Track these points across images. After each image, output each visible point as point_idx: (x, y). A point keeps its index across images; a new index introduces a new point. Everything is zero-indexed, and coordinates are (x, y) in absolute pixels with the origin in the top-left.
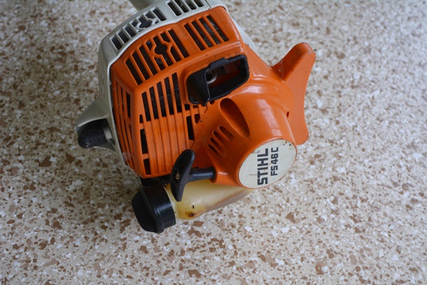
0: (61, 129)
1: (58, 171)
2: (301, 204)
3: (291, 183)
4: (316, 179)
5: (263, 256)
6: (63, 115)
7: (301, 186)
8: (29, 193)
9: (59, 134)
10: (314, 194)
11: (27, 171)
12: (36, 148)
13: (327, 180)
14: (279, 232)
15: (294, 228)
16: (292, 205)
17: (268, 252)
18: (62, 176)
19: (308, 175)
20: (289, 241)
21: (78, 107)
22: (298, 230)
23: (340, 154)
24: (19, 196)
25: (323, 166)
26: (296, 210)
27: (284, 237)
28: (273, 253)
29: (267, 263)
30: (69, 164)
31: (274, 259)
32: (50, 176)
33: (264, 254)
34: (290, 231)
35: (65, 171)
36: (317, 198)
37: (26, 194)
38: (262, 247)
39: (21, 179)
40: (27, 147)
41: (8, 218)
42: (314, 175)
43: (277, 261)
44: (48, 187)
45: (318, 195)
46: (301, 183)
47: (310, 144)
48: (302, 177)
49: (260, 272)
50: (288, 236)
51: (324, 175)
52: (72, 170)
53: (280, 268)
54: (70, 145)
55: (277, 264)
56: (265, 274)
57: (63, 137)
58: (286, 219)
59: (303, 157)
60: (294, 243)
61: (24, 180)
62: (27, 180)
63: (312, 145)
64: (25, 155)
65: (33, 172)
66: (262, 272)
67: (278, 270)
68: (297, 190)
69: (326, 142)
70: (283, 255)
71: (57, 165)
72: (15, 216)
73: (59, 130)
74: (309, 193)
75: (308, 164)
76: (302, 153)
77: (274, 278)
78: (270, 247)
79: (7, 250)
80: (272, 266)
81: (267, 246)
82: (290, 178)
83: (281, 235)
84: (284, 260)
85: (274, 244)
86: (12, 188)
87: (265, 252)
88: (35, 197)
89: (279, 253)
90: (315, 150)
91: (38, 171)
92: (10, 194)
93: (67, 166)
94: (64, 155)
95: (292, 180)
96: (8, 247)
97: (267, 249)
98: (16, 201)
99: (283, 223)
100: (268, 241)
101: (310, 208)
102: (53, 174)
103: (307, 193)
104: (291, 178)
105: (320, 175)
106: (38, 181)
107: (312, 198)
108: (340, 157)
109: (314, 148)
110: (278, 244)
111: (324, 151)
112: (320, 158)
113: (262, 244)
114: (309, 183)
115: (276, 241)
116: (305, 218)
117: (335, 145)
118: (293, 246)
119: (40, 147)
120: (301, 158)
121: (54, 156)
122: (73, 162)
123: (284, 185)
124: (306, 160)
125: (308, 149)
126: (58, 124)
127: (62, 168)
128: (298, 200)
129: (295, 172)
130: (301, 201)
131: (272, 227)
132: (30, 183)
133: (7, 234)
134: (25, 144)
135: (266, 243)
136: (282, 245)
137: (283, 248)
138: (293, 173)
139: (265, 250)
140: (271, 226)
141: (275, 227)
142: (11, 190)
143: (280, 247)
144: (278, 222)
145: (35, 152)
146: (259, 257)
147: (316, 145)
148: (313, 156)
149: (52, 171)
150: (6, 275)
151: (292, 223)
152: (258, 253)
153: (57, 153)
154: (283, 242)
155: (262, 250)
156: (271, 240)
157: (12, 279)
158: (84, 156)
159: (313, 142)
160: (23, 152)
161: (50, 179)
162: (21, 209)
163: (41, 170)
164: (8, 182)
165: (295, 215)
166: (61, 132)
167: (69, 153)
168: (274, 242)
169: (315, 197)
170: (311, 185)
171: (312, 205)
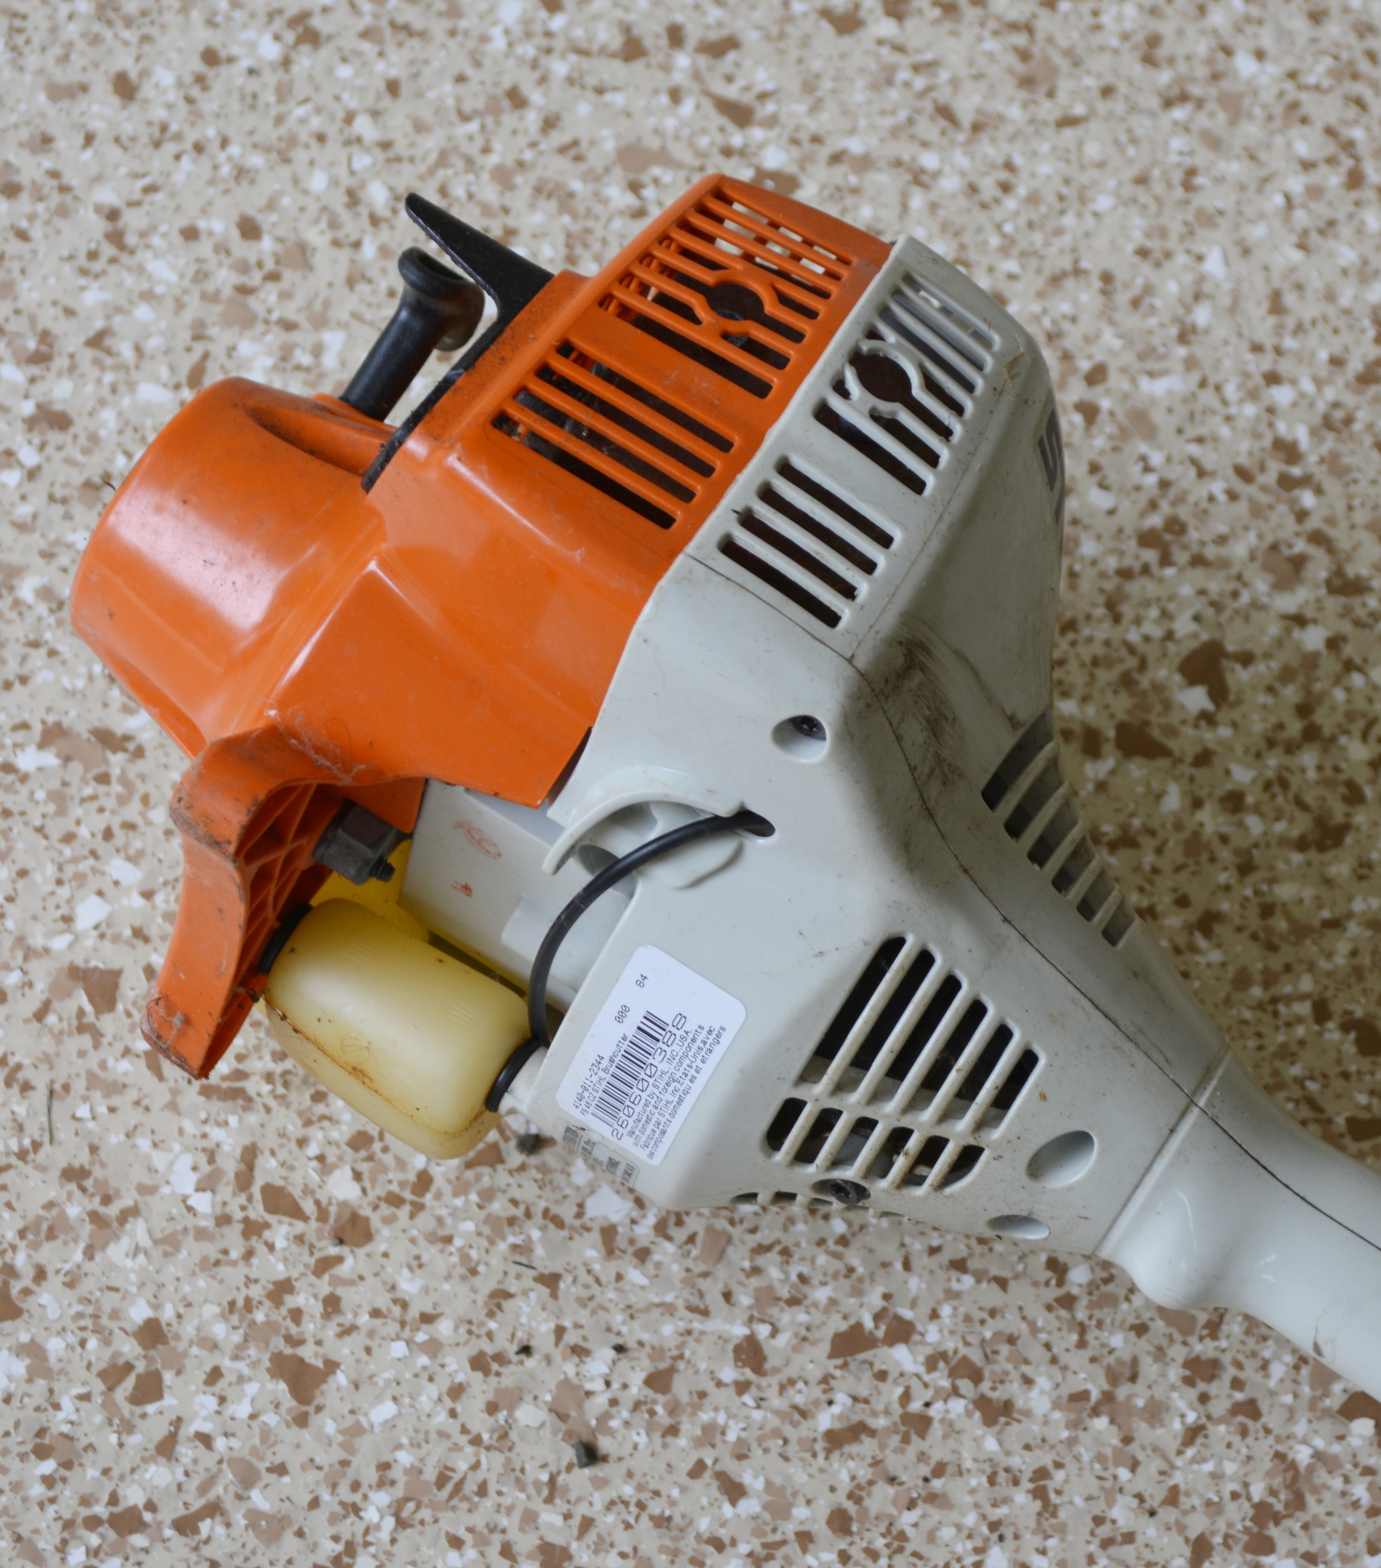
0: (1297, 858)
1: (1131, 662)
2: (93, 1081)
3: (186, 1160)
4: (89, 1253)
5: (114, 751)
6: (1353, 928)
7: (139, 1175)
8: (1142, 515)
9: (1280, 827)
10: (63, 1163)
11: (1235, 595)
12: (1304, 710)
13: (40, 1275)
14: (108, 889)
15: (60, 943)
16: (127, 1052)
17: (104, 779)
18: (1098, 649)
19: (137, 1250)
20: (50, 870)
21: (1337, 1006)
22: (37, 940)
23: (48, 1466)
24: (1164, 484)
25: (93, 1343)
26: (97, 1035)
27: (80, 879)
28: (84, 780)
29: (82, 729)
30: (1121, 716)
31: (67, 759)
32: (1138, 621)
33: (117, 761)
34: (67, 920)
35: (1105, 676)
36: (36, 1146)
37: (1153, 505)
38: (141, 788)
39: (1223, 551)
40: (1339, 695)
41: (1116, 381)
42: (112, 1267)
43: (50, 759)
44: (1103, 575)
45: (42, 1169)
46: (147, 1190)
47: (220, 1443)
48: (161, 1226)
49: (91, 678)
50: (64, 892)
51: (70, 1296)
52: (1085, 699)
53: (20, 736)
54: (1197, 804)
55: (42, 745)
56: (66, 682)
57: (1254, 824)
58: (115, 965)
59: (214, 1346)
60: (23, 873)
61: (1211, 552)
62: (1198, 561)
63: (205, 1440)
64: (1311, 661)
65: (1216, 605)
66: (80, 684)
67: (24, 726)
68: (144, 1143)
69: (151, 1506)
70: (40, 795)
71: (1158, 688)
72: (1105, 404)
73: (1301, 845)
74: (83, 1158)
75: (168, 1313)
76: (227, 1364)
77: (24, 680)
78: (110, 803)
79: (1011, 277)
80: (58, 725)
81: (123, 801)
82: (206, 1185)
83: (94, 882)
84: (24, 778)
85: (100, 823)
86: (1222, 497)
87: (116, 772)
88: (1111, 512)
89: (60, 799)
90: (178, 1422)
91: (1197, 618)
92: (1202, 473)
93: (1122, 704)
94: (1173, 745)
95: (192, 1179)
96: (1019, 286)
97: (117, 788)
98: (1157, 459)
99: (116, 939)
100: (130, 826)
101: (40, 1080)
102: (1134, 636)
103: (93, 1149)
104: (200, 1188)
105: (87, 1286)
106: (1161, 580)
107: (60, 1135)
108: (42, 1452)
109: (189, 1429)
110: (84, 832)
111: (134, 1440)
112: (130, 1382)
113: (145, 800)
114: (112, 1211)
115: (102, 847)
116: (40, 1015)
117: (100, 1510)
118: (22, 860)
119: (1295, 727)
120: (220, 1330)
121: (1207, 718)
122: (1111, 733)
123: (217, 1134)
124: (189, 1330)
125: (211, 1403)
126: (1333, 871)
127: (1127, 682)
128: (115, 1088)
129: (201, 1234)
130: (97, 1095)
131: (148, 895)
132: (1181, 557)
133: (1066, 326)
134: (1360, 704)
135: (133, 811)
136: (69, 838)
137: (56, 829)
138: (207, 1223)
139: (124, 780)
140: (159, 898)
141: (138, 902)
142: (1217, 488)
143: (66, 824)
144: (139, 934)
145: (1291, 693)
146: (127, 738)
147: (186, 1451)
148: (168, 1377)
149: (1152, 652)
150: (933, 196)
151: (80, 962)
152: (139, 753)
153: (1209, 737)
154: (68, 851)
155: (133, 771)
156: (120, 836)
157: (904, 197)
158: (1101, 787)
159: (209, 1460)
160: (1329, 665)
161: (1127, 610)
162: (1111, 438)
163: (1193, 627)
164: (1257, 511)
165: (88, 1008)
166: (1283, 841)
167: (1163, 763)
168: (108, 834)
169: (46, 1148)
170: (95, 1204)
171: (39, 1096)
